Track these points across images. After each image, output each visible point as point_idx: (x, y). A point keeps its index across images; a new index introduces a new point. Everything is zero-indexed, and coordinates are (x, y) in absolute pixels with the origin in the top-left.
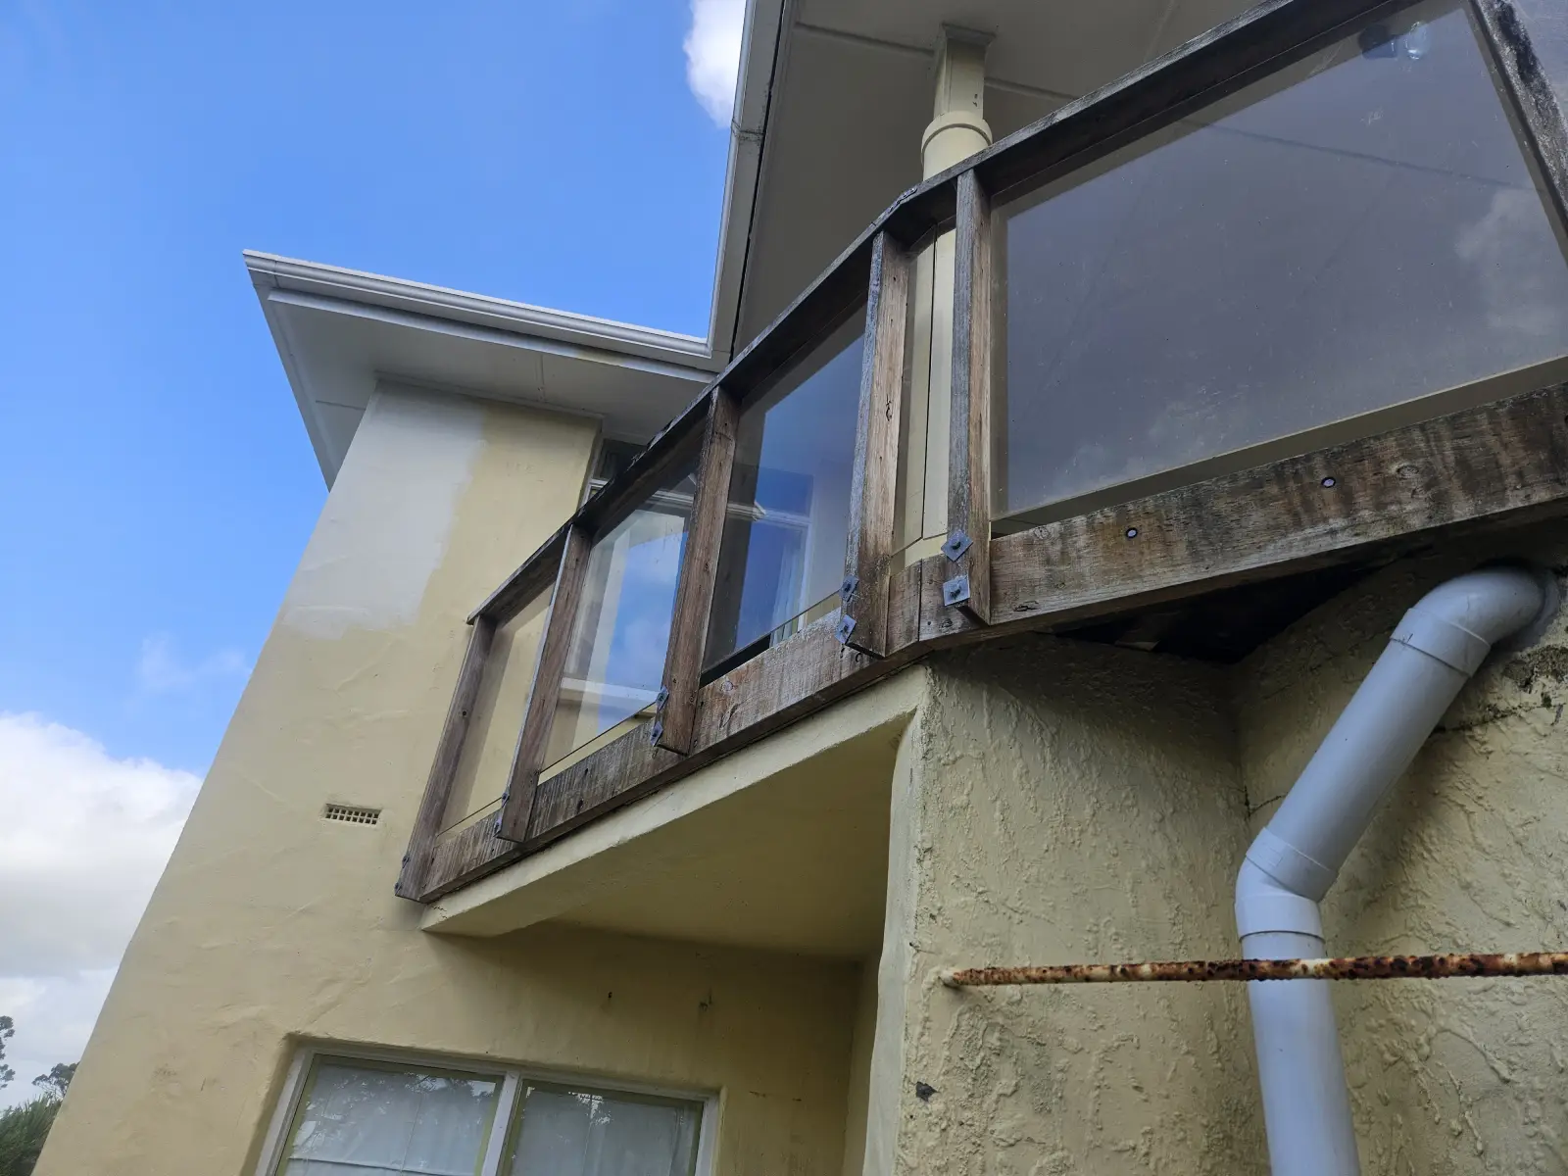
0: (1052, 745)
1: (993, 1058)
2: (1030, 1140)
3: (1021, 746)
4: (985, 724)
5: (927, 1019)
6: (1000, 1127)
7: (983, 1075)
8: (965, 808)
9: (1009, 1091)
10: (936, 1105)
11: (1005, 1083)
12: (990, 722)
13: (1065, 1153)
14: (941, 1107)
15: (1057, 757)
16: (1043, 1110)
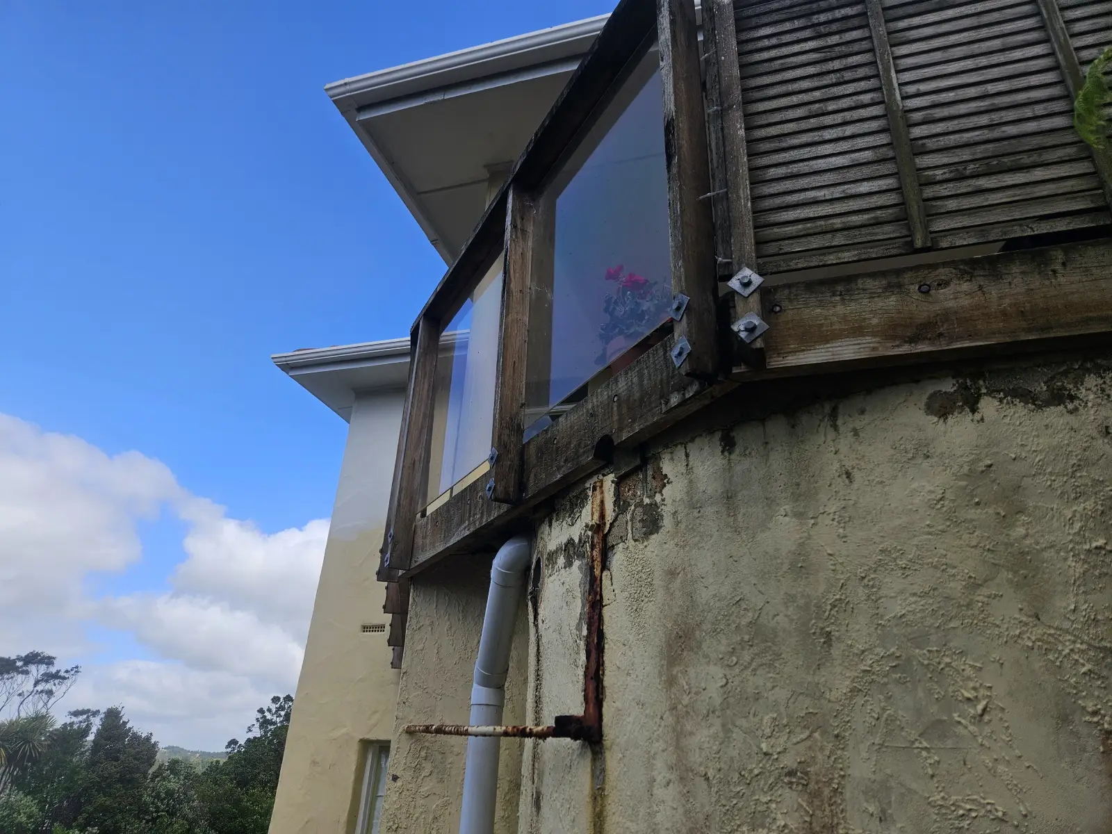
0: (463, 612)
1: (423, 761)
2: (434, 794)
3: (449, 615)
4: (434, 607)
5: (398, 748)
6: (424, 790)
7: (417, 769)
8: (422, 650)
9: (428, 774)
10: (399, 783)
11: (426, 772)
12: (437, 606)
13: (448, 798)
14: (401, 783)
15: (465, 617)
16: (441, 781)
